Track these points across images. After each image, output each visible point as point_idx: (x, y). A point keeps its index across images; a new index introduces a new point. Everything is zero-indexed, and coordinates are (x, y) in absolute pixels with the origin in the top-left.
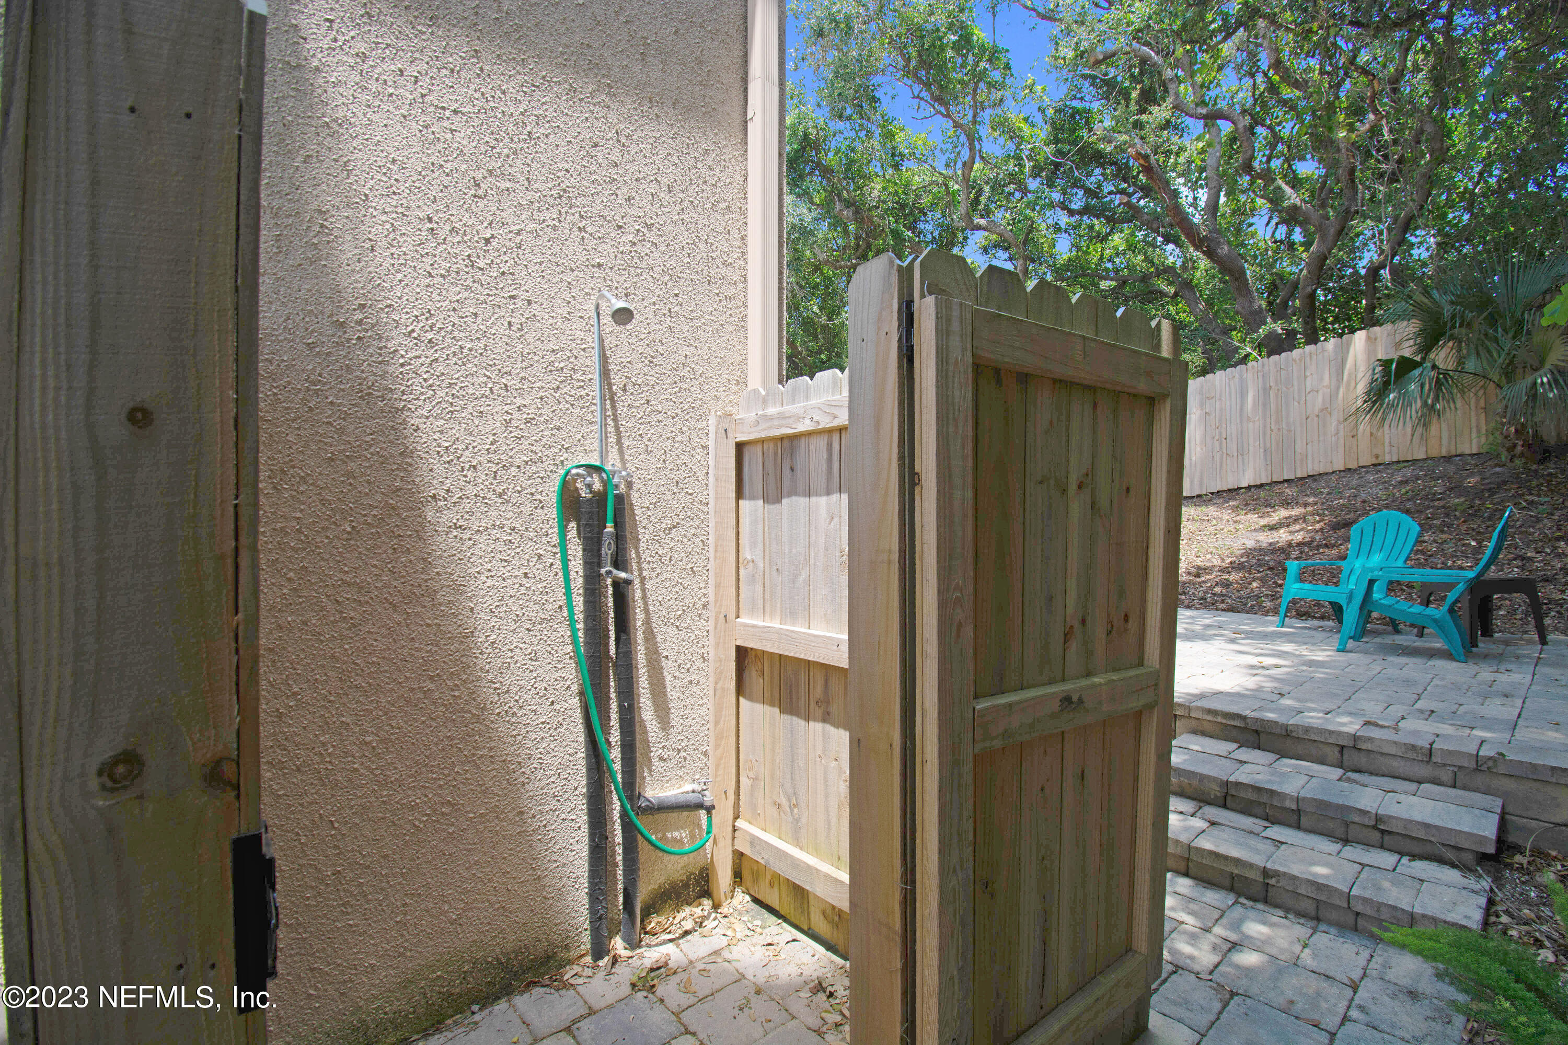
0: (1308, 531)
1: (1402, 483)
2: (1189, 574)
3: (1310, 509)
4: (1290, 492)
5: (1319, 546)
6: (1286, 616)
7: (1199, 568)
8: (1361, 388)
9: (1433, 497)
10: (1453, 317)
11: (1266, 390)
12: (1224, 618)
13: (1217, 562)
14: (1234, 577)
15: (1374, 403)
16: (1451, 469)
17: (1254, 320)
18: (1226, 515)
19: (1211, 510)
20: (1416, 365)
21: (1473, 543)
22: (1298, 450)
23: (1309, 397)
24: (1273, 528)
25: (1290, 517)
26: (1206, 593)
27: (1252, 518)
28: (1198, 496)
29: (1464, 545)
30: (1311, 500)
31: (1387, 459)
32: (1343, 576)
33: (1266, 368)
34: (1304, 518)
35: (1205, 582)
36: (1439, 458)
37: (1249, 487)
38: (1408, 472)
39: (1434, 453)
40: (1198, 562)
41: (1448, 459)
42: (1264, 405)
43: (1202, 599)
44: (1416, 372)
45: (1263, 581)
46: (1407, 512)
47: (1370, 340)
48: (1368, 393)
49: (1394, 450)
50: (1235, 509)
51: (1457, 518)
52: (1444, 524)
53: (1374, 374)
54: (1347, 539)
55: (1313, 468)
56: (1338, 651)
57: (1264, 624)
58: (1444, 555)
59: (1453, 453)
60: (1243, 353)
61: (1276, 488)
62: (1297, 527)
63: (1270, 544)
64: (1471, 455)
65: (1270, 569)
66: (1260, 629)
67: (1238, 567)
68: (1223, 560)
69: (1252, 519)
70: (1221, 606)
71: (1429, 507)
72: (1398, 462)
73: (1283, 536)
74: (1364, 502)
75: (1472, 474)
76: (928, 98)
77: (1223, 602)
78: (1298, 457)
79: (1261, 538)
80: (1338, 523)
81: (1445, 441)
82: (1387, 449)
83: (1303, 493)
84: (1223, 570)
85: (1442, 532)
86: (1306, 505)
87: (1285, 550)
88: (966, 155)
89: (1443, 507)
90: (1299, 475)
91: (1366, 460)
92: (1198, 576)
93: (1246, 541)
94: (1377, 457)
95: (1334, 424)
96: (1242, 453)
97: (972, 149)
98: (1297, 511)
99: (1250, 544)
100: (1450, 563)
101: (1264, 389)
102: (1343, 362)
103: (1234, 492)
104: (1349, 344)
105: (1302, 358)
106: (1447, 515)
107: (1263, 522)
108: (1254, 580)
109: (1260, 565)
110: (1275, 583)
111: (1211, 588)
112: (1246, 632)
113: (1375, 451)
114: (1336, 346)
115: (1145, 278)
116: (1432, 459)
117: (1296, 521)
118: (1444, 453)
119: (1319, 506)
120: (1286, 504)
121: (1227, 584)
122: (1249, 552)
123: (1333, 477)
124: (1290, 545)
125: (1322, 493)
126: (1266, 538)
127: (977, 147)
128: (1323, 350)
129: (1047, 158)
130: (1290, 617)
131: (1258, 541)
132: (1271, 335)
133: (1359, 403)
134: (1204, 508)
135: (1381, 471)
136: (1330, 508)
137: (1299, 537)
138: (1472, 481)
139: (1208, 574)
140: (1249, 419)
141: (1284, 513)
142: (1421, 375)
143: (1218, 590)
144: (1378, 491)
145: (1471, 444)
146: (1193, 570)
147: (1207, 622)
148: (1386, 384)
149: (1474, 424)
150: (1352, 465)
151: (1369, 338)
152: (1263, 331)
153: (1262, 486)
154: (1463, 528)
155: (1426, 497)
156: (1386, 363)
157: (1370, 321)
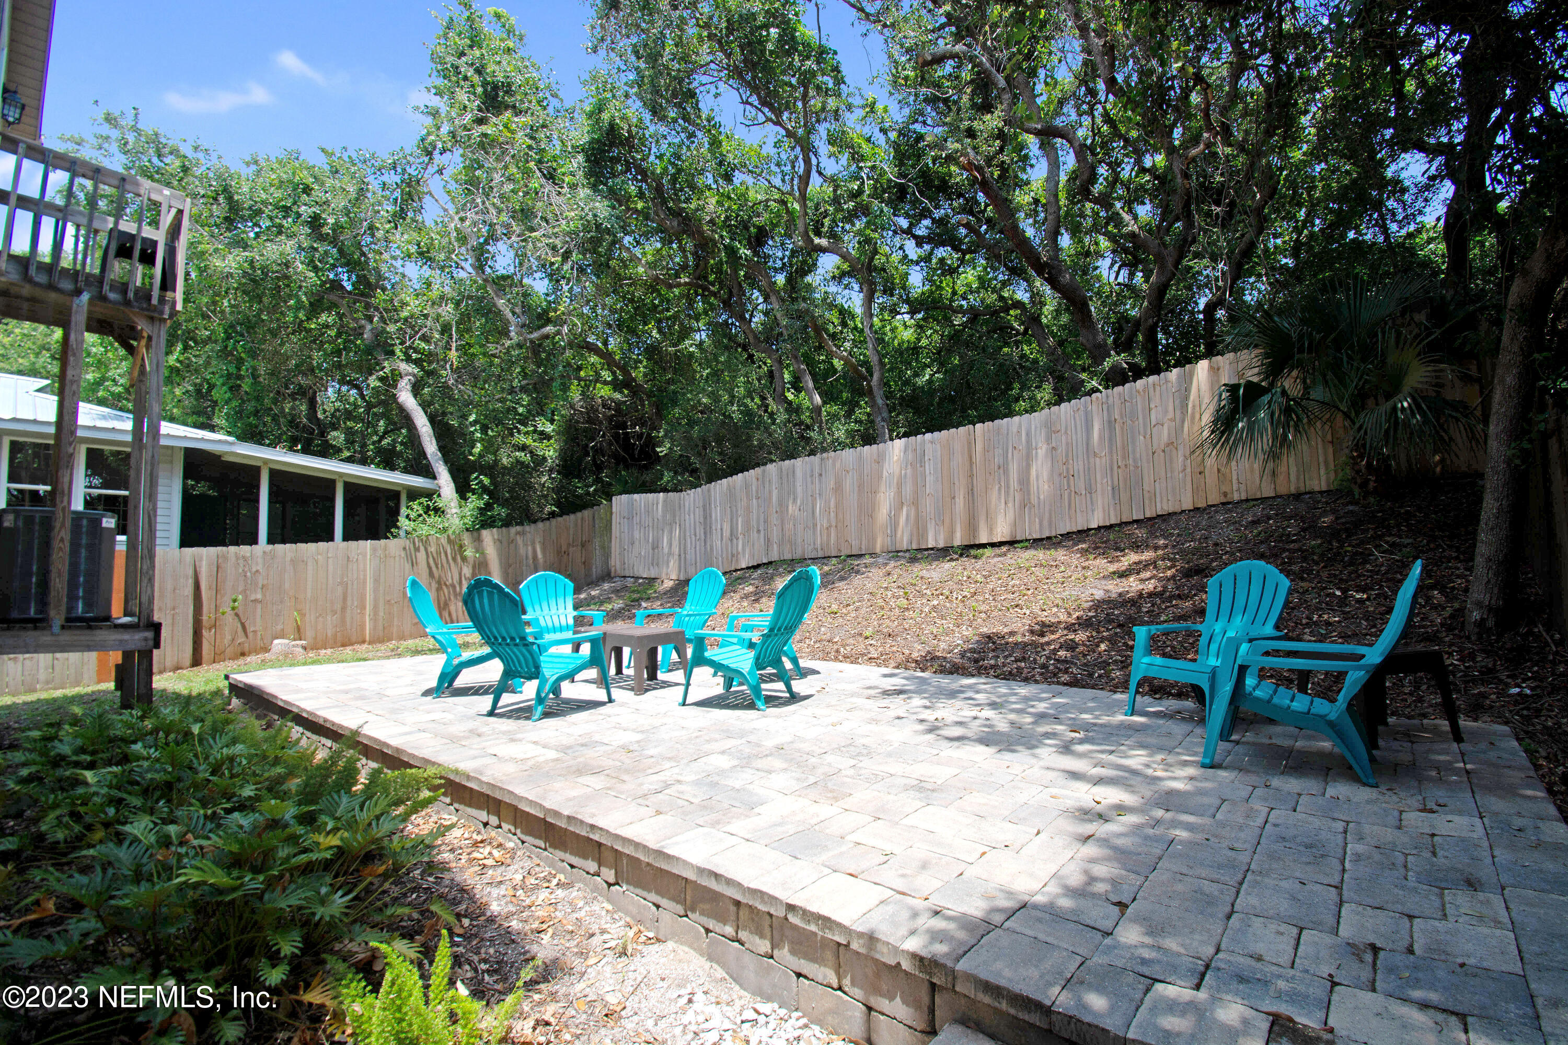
0: (1160, 580)
1: (1255, 523)
2: (1032, 632)
3: (1160, 552)
4: (1140, 533)
5: (1172, 597)
6: (1137, 692)
7: (1043, 624)
8: (1207, 418)
9: (1285, 538)
10: (1301, 337)
11: (1111, 424)
12: (1066, 697)
13: (1063, 617)
14: (1081, 636)
15: (1222, 433)
16: (1302, 508)
17: (1099, 354)
18: (1075, 559)
19: (1060, 554)
20: (1265, 391)
21: (1338, 593)
22: (1146, 488)
23: (1155, 430)
24: (1123, 575)
25: (1140, 562)
26: (1048, 658)
27: (1101, 562)
28: (1049, 538)
29: (1328, 595)
30: (1162, 542)
31: (1236, 497)
32: (1203, 641)
33: (1111, 400)
34: (1153, 563)
35: (1048, 643)
36: (1289, 496)
37: (1099, 528)
38: (1259, 511)
39: (1283, 490)
40: (1043, 617)
41: (1297, 497)
42: (1110, 440)
43: (1044, 666)
44: (1266, 398)
45: (1112, 640)
46: (1261, 557)
47: (1214, 370)
48: (1215, 422)
49: (1243, 487)
50: (1084, 552)
51: (1317, 563)
52: (1303, 570)
53: (1220, 400)
54: (1203, 589)
55: (1163, 506)
56: (1204, 766)
57: (1110, 709)
58: (1308, 608)
59: (1302, 490)
60: (1089, 386)
61: (1126, 529)
62: (1148, 574)
63: (1120, 595)
64: (1321, 492)
65: (1120, 626)
66: (1104, 719)
67: (1084, 623)
68: (1069, 614)
69: (1101, 564)
70: (1065, 678)
71: (1284, 550)
72: (1247, 500)
73: (1133, 585)
74: (1216, 544)
75: (1324, 514)
76: (756, 103)
77: (1066, 671)
78: (1146, 495)
79: (1111, 587)
80: (1190, 570)
81: (1293, 478)
82: (1235, 487)
83: (1152, 534)
84: (1070, 628)
85: (1302, 579)
86: (1156, 548)
87: (1135, 602)
88: (801, 167)
89: (1300, 550)
90: (1148, 515)
91: (1214, 498)
92: (1042, 635)
93: (1094, 591)
94: (1225, 494)
95: (1181, 459)
96: (1090, 490)
97: (807, 162)
98: (1148, 555)
99: (1099, 594)
100: (1315, 617)
101: (1110, 422)
102: (1188, 390)
103: (1083, 534)
104: (1192, 374)
105: (1146, 388)
106: (1305, 559)
107: (1112, 568)
108: (1102, 640)
109: (1111, 621)
110: (1125, 644)
111: (1055, 651)
112: (1088, 727)
113: (1224, 489)
114: (1179, 376)
115: (995, 313)
116: (1280, 497)
117: (1146, 567)
118: (1293, 490)
119: (1169, 550)
120: (1136, 547)
121: (1071, 646)
122: (1098, 605)
123: (1182, 517)
124: (1141, 595)
125: (1172, 535)
126: (1115, 588)
127: (814, 161)
128: (1167, 381)
129: (890, 181)
130: (1143, 694)
131: (1107, 591)
132: (1115, 368)
133: (1206, 434)
134: (1053, 552)
135: (1230, 511)
136: (1182, 552)
137: (1150, 586)
138: (1327, 520)
139: (1053, 633)
140: (1095, 455)
141: (1133, 557)
142: (1269, 402)
143: (1062, 653)
144: (1230, 532)
145: (1320, 481)
146: (1037, 627)
147: (1041, 707)
148: (1234, 411)
149: (1321, 459)
150: (1202, 505)
151: (1211, 368)
152: (1107, 364)
153: (1111, 526)
154: (1324, 574)
155: (1279, 539)
156: (1233, 389)
157: (1211, 352)
